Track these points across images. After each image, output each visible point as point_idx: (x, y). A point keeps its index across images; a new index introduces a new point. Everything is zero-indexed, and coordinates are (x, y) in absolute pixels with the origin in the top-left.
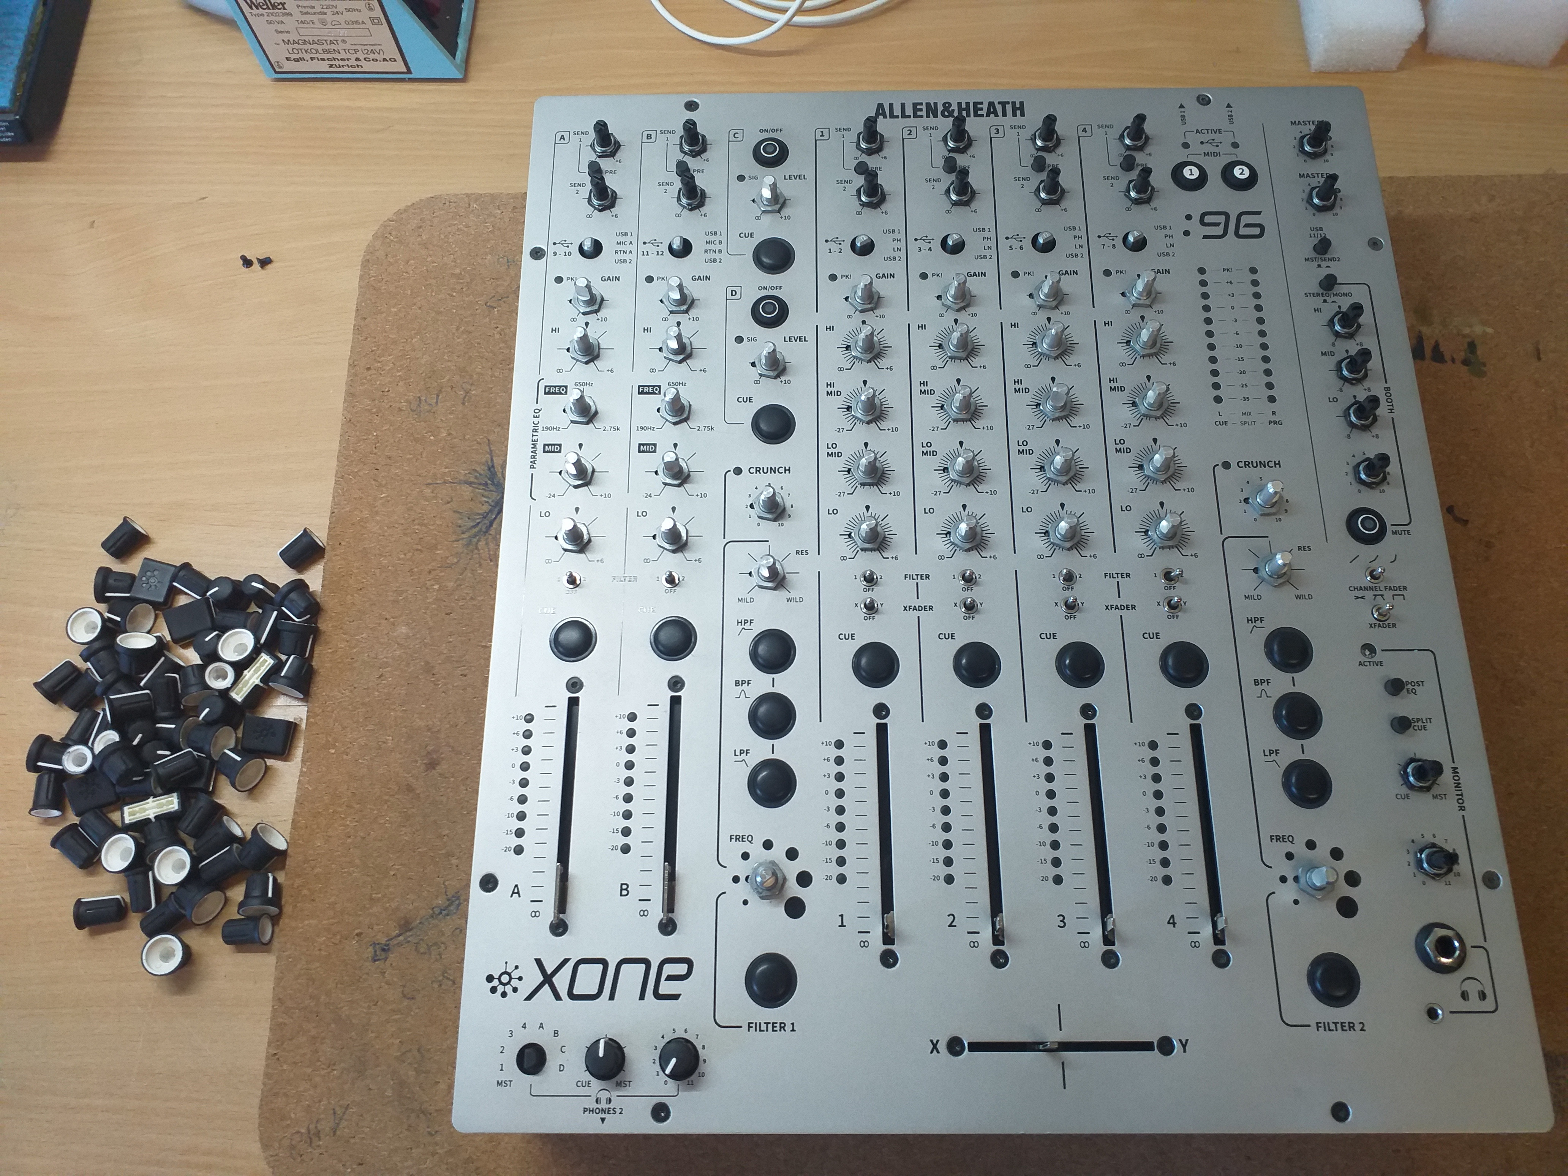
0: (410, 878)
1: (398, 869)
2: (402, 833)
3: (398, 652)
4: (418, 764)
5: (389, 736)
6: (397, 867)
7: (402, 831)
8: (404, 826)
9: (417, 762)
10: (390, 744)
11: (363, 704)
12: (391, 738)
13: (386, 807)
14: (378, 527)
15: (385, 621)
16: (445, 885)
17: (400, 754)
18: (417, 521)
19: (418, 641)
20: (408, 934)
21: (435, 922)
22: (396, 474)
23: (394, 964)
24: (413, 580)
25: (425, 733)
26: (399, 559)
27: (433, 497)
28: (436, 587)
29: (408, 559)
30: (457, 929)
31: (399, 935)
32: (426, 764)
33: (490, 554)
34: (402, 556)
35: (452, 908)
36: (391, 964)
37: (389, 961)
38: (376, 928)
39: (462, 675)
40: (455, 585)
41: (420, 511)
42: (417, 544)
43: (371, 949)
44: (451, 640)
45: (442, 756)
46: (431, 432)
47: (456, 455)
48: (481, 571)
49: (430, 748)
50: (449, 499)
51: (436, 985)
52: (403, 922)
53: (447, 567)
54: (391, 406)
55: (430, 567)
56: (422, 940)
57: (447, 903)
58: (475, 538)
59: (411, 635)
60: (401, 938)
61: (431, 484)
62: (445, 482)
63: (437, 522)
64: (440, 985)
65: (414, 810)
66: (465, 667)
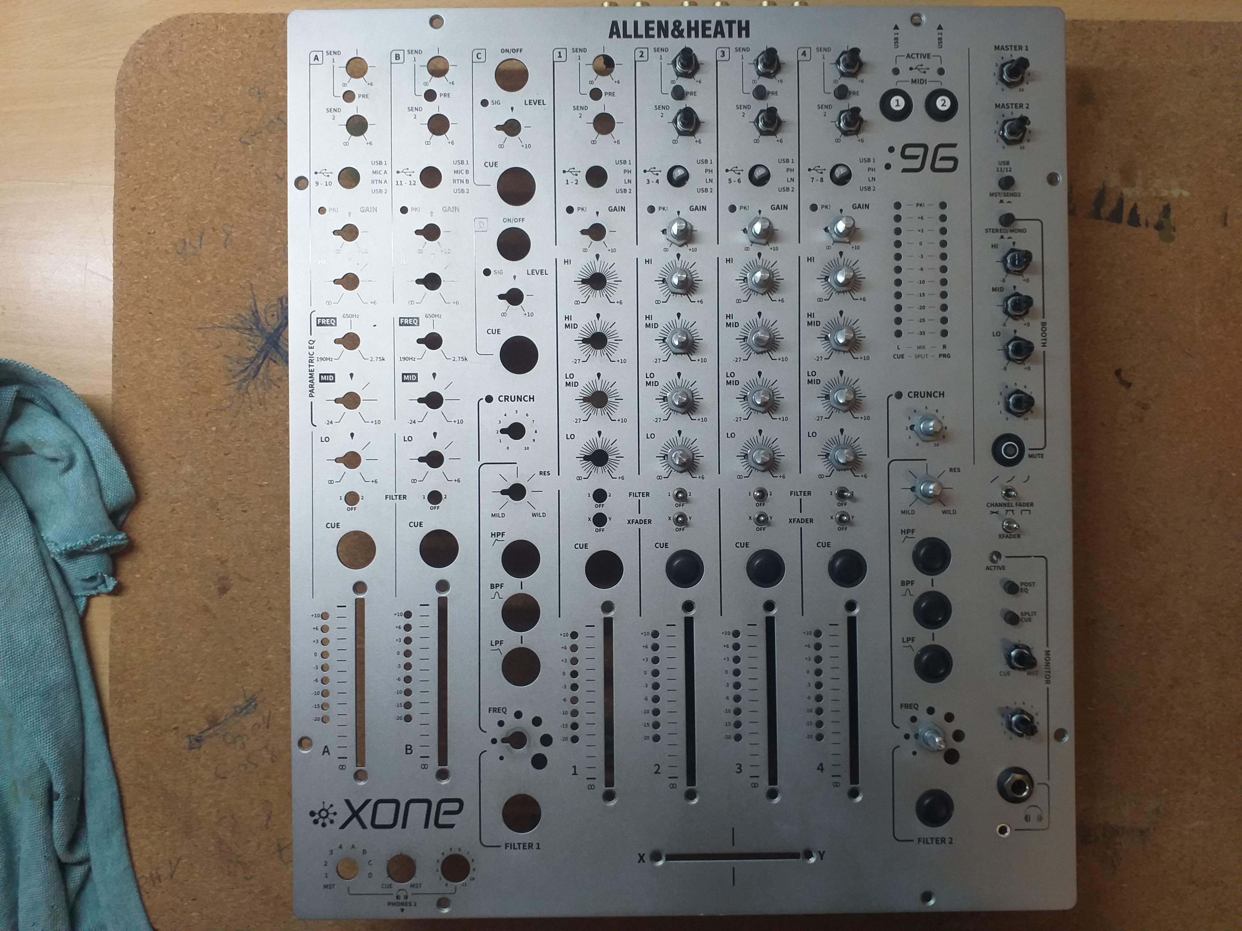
0: (213, 684)
1: (203, 676)
2: (203, 646)
3: (186, 489)
4: (212, 589)
6: (202, 674)
8: (205, 641)
9: (210, 586)
10: (186, 571)
12: (186, 565)
13: (188, 625)
14: (156, 371)
15: (172, 460)
16: (244, 690)
17: (196, 579)
18: (191, 365)
19: (202, 479)
20: (216, 728)
21: (237, 718)
22: (169, 319)
23: (207, 752)
24: (193, 422)
25: (215, 562)
26: (179, 402)
27: (204, 341)
28: (214, 429)
29: (187, 402)
30: (255, 724)
31: (209, 729)
32: (219, 589)
33: (259, 398)
34: (181, 399)
35: (250, 707)
36: (204, 752)
37: (202, 749)
38: (189, 723)
39: (243, 511)
40: (231, 428)
41: (193, 355)
42: (193, 387)
43: (187, 740)
44: (230, 479)
45: (232, 582)
46: (197, 275)
47: (222, 299)
48: (252, 415)
49: (221, 575)
50: (219, 344)
51: (242, 768)
52: (211, 718)
53: (222, 410)
54: (158, 248)
55: (207, 410)
56: (228, 733)
57: (246, 704)
58: (245, 382)
59: (195, 473)
60: (211, 731)
61: (201, 328)
62: (214, 327)
63: (210, 366)
64: (246, 768)
65: (212, 628)
66: (245, 504)
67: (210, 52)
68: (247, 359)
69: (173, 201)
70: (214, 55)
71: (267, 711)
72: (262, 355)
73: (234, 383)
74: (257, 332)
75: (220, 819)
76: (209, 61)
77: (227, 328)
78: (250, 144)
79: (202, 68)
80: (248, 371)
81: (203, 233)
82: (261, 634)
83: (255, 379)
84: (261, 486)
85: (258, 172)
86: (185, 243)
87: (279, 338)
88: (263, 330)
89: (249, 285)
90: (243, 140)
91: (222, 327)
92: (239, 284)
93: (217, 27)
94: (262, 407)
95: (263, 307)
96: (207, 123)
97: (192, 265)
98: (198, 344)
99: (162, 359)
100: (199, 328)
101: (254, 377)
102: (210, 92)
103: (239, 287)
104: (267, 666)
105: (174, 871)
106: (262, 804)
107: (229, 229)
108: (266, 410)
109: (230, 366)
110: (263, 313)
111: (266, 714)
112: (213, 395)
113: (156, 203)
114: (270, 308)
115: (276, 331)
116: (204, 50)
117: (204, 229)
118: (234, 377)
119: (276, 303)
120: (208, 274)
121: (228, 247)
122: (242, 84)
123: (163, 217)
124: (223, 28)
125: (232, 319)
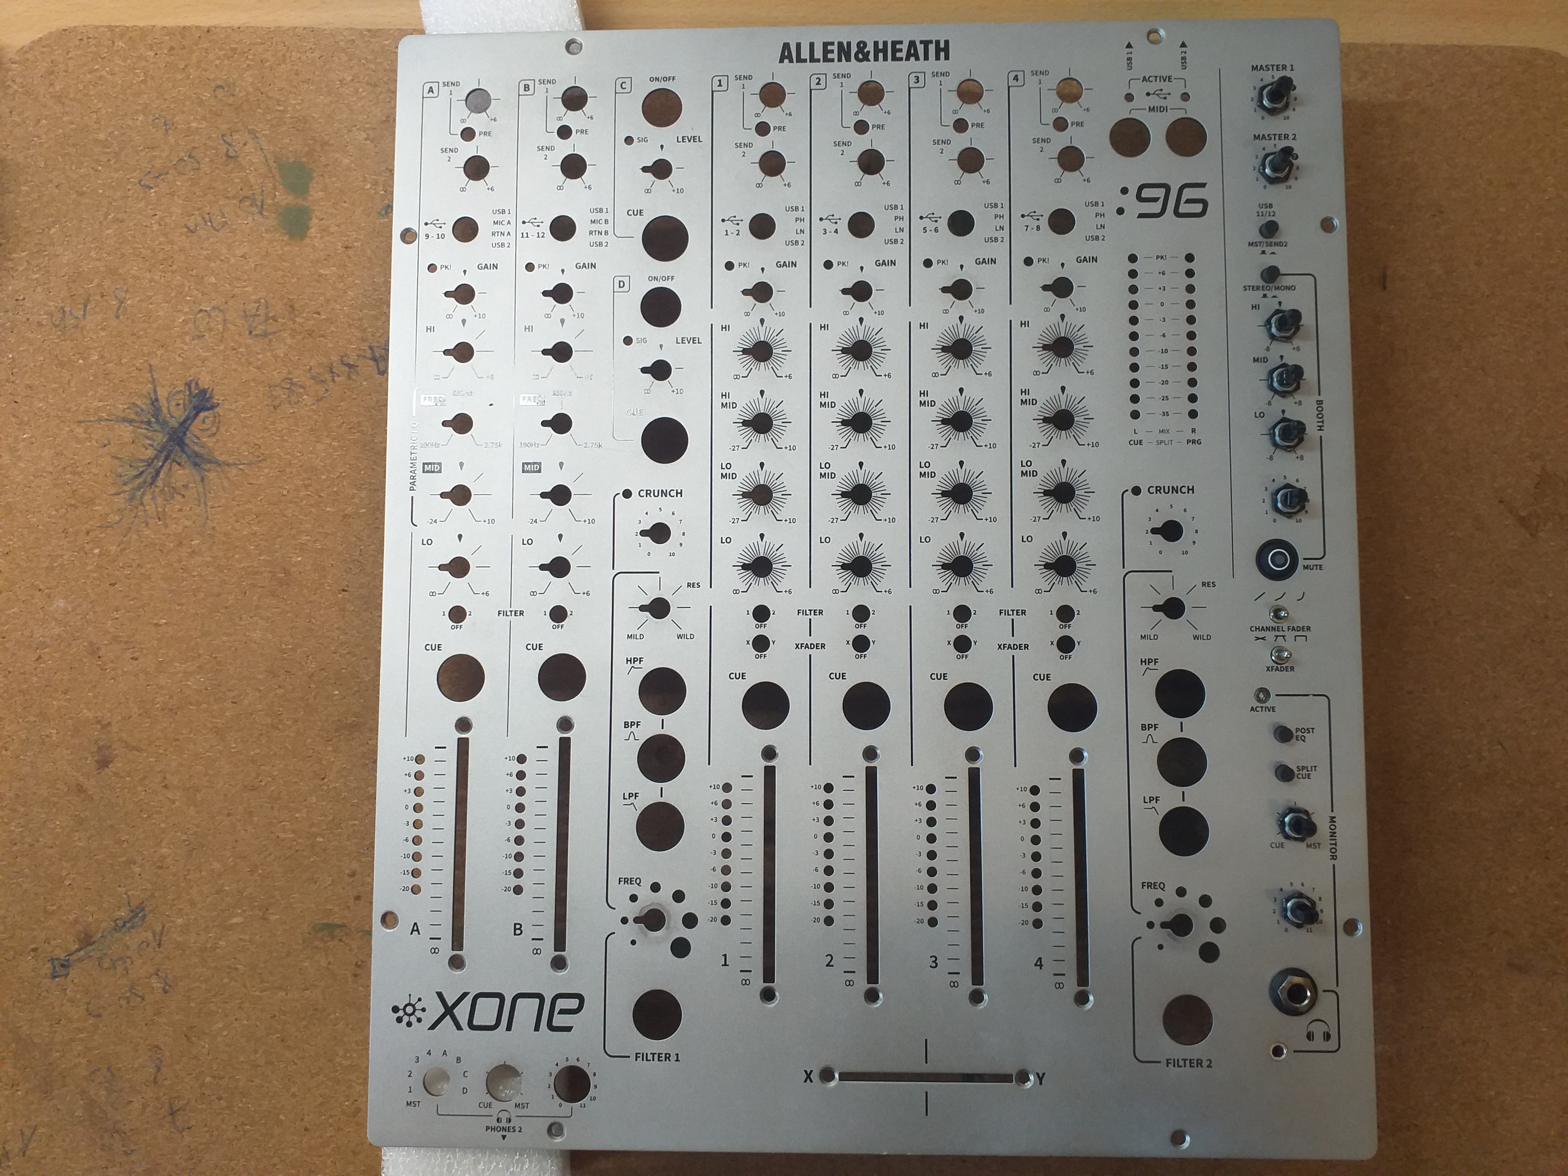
0: (86, 889)
1: (74, 879)
2: (75, 839)
3: (57, 630)
4: (88, 762)
5: (53, 729)
6: (72, 876)
7: (75, 836)
8: (77, 831)
9: (87, 759)
10: (54, 738)
11: (22, 692)
12: (55, 731)
13: (55, 810)
14: (21, 477)
15: (40, 593)
16: (128, 896)
17: (67, 749)
18: (68, 469)
19: (79, 617)
20: (90, 948)
21: (117, 935)
22: (40, 408)
23: (76, 981)
24: (68, 542)
25: (94, 726)
26: (50, 517)
27: (87, 438)
28: (97, 551)
29: (61, 517)
30: (143, 942)
31: (79, 950)
32: (97, 761)
33: (158, 513)
34: (54, 513)
35: (137, 920)
36: (73, 981)
37: (70, 978)
38: (53, 942)
39: (132, 658)
40: (119, 549)
41: (71, 456)
42: (70, 498)
43: (49, 965)
44: (117, 616)
45: (115, 752)
46: (79, 353)
47: (111, 384)
48: (148, 533)
49: (101, 743)
50: (106, 442)
51: (123, 1002)
52: (83, 936)
53: (108, 527)
54: (28, 319)
55: (88, 526)
56: (105, 954)
57: (131, 914)
58: (139, 490)
59: (70, 609)
60: (82, 953)
61: (83, 422)
62: (100, 420)
63: (93, 470)
64: (128, 1002)
65: (87, 813)
66: (136, 649)
67: (104, 73)
68: (142, 461)
69: (49, 260)
70: (109, 77)
71: (159, 924)
72: (163, 455)
73: (125, 492)
74: (157, 427)
75: (93, 1072)
76: (102, 85)
77: (117, 421)
78: (152, 188)
79: (91, 93)
80: (144, 476)
81: (88, 299)
82: (154, 821)
83: (153, 486)
84: (157, 625)
85: (163, 223)
86: (64, 312)
87: (185, 434)
88: (164, 424)
89: (148, 367)
90: (143, 183)
91: (110, 421)
92: (134, 365)
93: (113, 43)
94: (161, 523)
95: (166, 395)
96: (98, 162)
97: (72, 340)
98: (78, 441)
99: (28, 461)
100: (80, 422)
101: (151, 484)
102: (103, 123)
103: (134, 368)
104: (159, 864)
105: (27, 1147)
106: (150, 1050)
107: (123, 295)
108: (167, 526)
109: (120, 470)
110: (165, 402)
111: (158, 929)
112: (97, 508)
113: (27, 261)
114: (174, 395)
115: (182, 424)
116: (96, 70)
117: (90, 295)
118: (125, 484)
119: (182, 388)
120: (92, 351)
121: (121, 317)
122: (144, 114)
123: (35, 279)
124: (120, 43)
125: (124, 410)
